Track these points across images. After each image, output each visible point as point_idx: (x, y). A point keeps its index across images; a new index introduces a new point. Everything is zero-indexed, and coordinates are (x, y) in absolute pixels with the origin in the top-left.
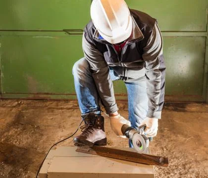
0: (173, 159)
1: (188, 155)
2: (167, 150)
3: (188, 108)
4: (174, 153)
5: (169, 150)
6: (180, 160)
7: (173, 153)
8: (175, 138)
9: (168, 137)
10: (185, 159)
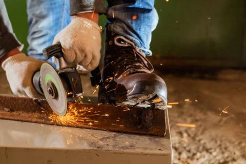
0: (201, 152)
1: (228, 144)
2: (189, 135)
3: (221, 76)
4: (202, 142)
5: (192, 135)
6: (214, 154)
7: (200, 141)
8: (203, 117)
9: (191, 116)
10: (223, 153)
